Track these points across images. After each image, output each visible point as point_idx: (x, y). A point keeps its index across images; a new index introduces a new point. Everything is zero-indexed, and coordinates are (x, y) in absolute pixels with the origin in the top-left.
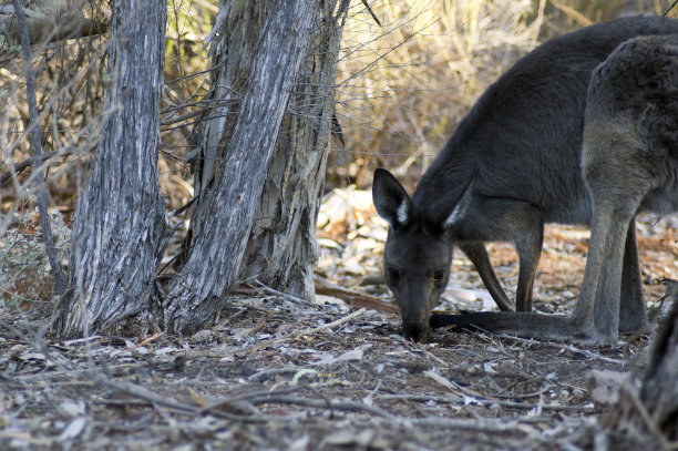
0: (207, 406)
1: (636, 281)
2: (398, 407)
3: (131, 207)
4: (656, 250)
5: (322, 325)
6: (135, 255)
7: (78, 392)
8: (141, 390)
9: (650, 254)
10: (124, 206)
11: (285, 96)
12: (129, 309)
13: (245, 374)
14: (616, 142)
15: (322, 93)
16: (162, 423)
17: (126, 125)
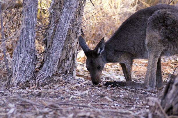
0: (47, 105)
2: (97, 106)
4: (166, 66)
5: (78, 85)
6: (29, 65)
7: (13, 101)
8: (29, 101)
9: (164, 67)
10: (26, 52)
11: (69, 24)
12: (27, 80)
13: (57, 97)
16: (35, 109)
17: (27, 31)
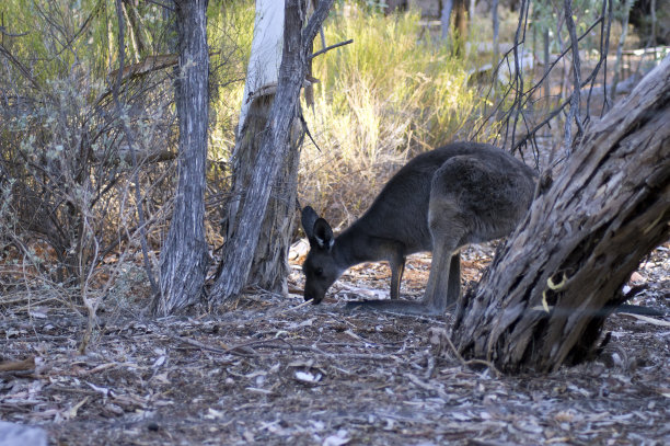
0: (229, 349)
1: (458, 282)
2: (330, 349)
3: (190, 248)
4: (469, 268)
5: (291, 308)
6: (193, 273)
7: (163, 344)
8: (196, 342)
9: (467, 270)
10: (186, 247)
11: (269, 189)
12: (190, 301)
13: (250, 334)
14: (446, 209)
15: (290, 187)
16: (205, 358)
17: (186, 205)
